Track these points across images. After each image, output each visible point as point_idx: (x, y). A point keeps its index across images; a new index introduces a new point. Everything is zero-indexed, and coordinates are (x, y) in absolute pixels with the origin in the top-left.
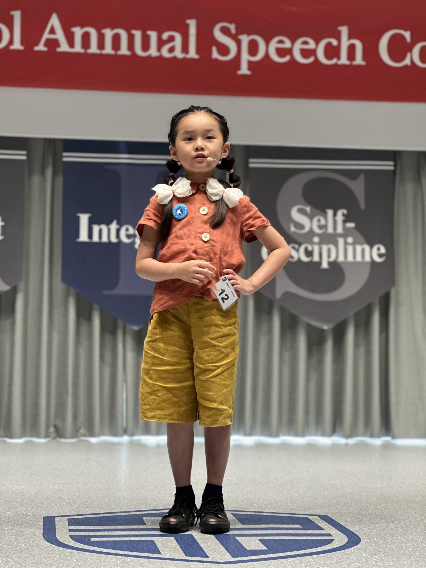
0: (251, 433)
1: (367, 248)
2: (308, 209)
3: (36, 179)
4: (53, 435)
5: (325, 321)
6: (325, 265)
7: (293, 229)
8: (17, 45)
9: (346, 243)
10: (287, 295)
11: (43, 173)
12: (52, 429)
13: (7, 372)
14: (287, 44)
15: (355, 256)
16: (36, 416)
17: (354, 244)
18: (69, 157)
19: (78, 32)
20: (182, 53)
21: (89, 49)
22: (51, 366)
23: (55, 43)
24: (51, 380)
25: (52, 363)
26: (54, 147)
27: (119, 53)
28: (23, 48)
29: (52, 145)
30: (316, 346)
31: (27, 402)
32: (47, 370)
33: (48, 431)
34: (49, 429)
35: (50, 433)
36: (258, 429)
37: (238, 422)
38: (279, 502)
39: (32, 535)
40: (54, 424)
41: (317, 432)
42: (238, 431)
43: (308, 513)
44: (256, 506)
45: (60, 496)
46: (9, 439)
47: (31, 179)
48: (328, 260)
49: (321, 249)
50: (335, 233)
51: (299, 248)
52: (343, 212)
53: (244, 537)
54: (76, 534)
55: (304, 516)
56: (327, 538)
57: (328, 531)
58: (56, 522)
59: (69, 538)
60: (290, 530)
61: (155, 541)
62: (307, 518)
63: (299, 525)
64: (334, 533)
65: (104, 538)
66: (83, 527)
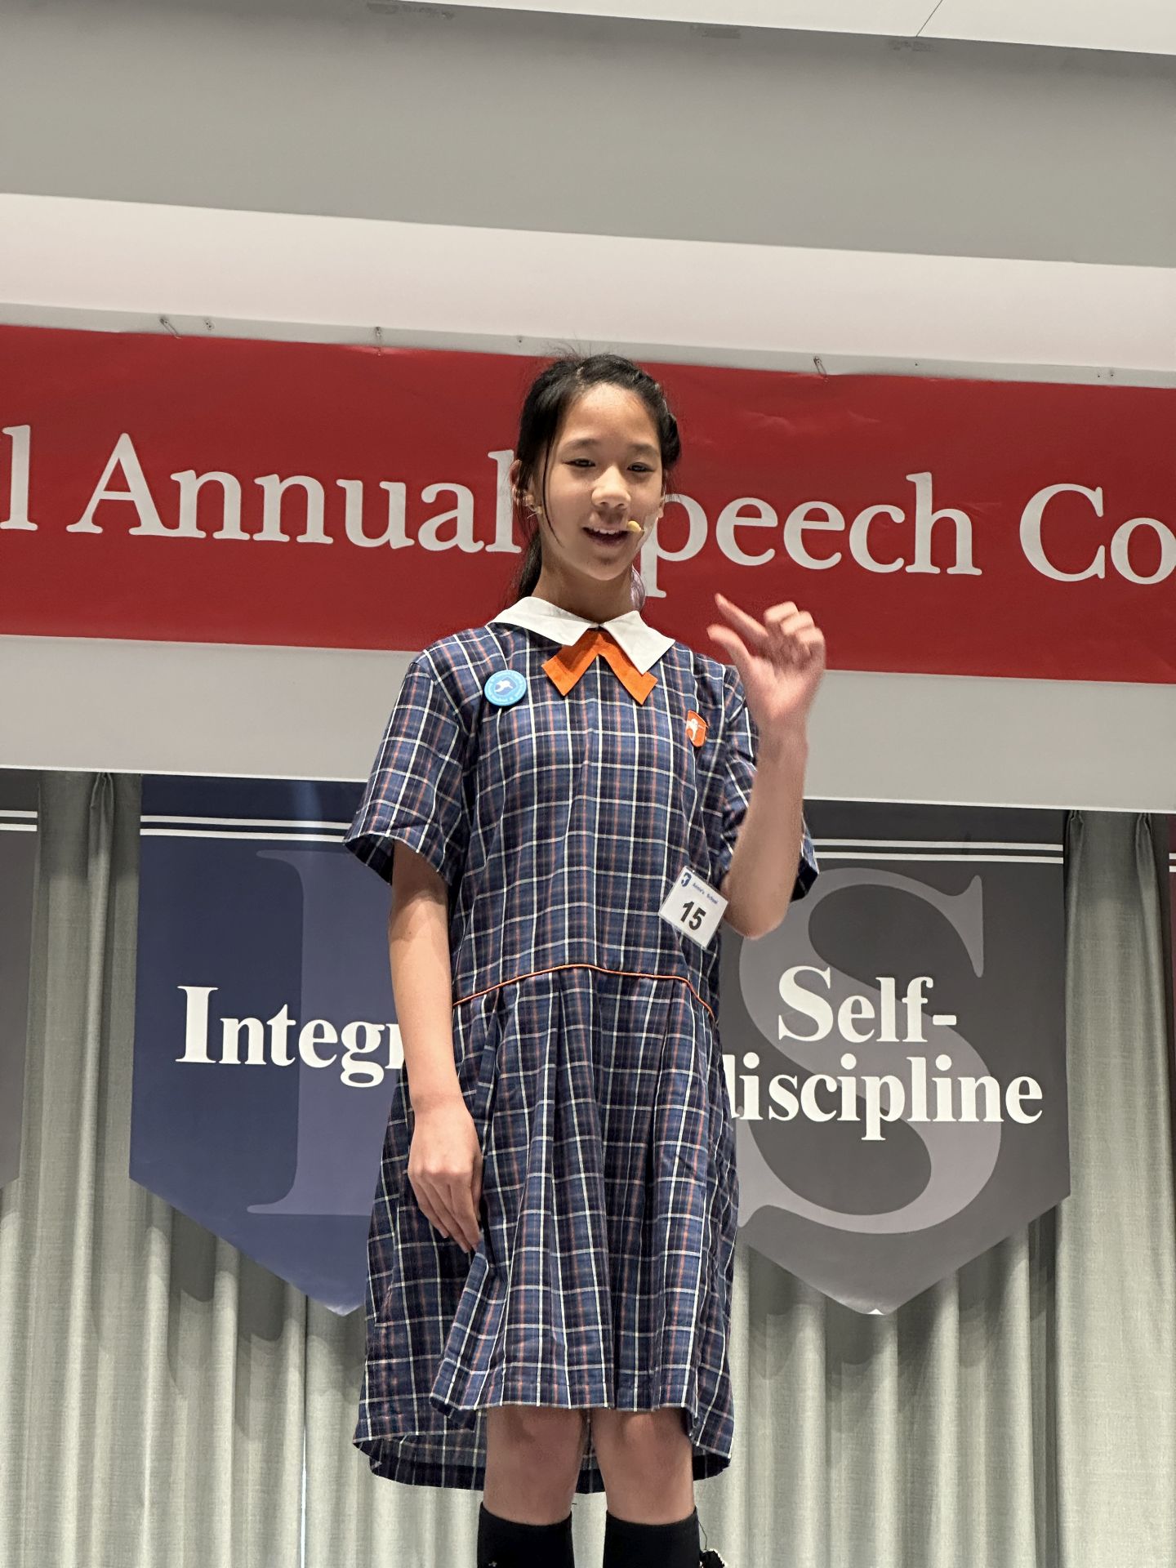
1: (991, 1085)
2: (826, 975)
3: (63, 889)
5: (876, 1295)
6: (873, 1133)
7: (783, 1031)
8: (19, 519)
9: (932, 1072)
10: (767, 1215)
11: (83, 872)
14: (769, 519)
15: (957, 1110)
17: (953, 1074)
18: (159, 828)
19: (189, 484)
20: (476, 540)
21: (220, 528)
22: (94, 1422)
23: (128, 513)
24: (92, 1461)
25: (97, 1413)
26: (115, 799)
27: (300, 539)
28: (33, 527)
29: (109, 791)
30: (851, 1362)
31: (23, 1529)
32: (80, 1436)
47: (48, 890)
48: (881, 1119)
49: (861, 1087)
50: (901, 1042)
51: (801, 1083)
52: (924, 983)
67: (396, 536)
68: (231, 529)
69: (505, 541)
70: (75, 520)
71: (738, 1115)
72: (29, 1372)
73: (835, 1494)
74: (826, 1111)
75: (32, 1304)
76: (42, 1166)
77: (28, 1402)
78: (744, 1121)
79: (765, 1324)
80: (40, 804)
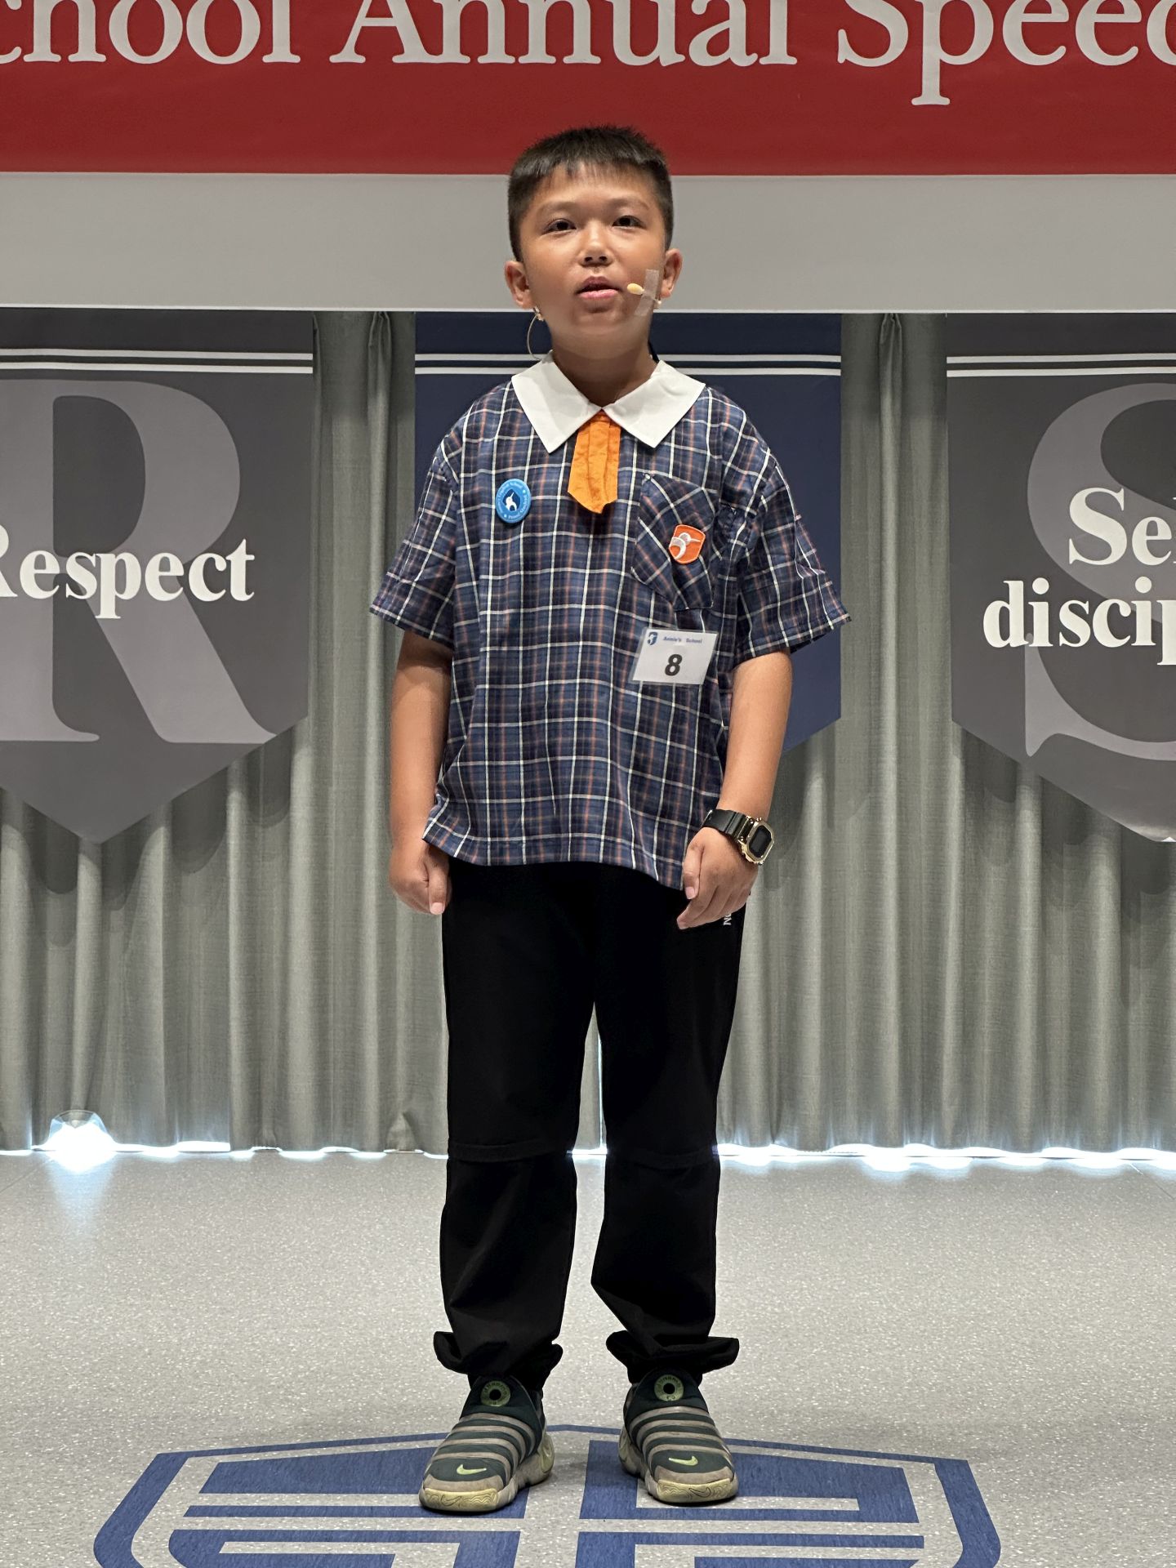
0: (956, 1140)
2: (1120, 497)
3: (345, 430)
4: (403, 1142)
5: (1170, 822)
6: (1171, 657)
7: (1074, 555)
8: (282, 53)
10: (1056, 743)
11: (363, 414)
12: (401, 1125)
13: (276, 965)
14: (1059, 14)
16: (354, 1089)
18: (433, 366)
19: (451, 6)
20: (749, 53)
21: (484, 52)
22: (395, 949)
23: (389, 40)
24: (395, 987)
26: (392, 337)
27: (567, 60)
28: (296, 59)
29: (386, 330)
30: (1149, 892)
31: (332, 1049)
32: (378, 962)
33: (387, 1132)
34: (390, 1126)
35: (395, 1135)
36: (981, 1125)
37: (923, 1107)
38: (865, 1403)
39: (73, 1529)
40: (405, 1111)
41: (1150, 1133)
42: (922, 1134)
43: (917, 1453)
44: (784, 1421)
45: (264, 1372)
46: (284, 1149)
47: (331, 431)
49: (1157, 610)
51: (1093, 609)
53: (661, 1546)
54: (197, 1524)
55: (896, 1464)
56: (900, 1554)
57: (923, 1527)
58: (180, 1474)
59: (167, 1540)
60: (817, 1520)
61: (396, 1560)
62: (900, 1470)
63: (856, 1500)
64: (937, 1533)
65: (262, 1544)
66: (237, 1496)
67: (665, 52)
68: (496, 53)
69: (779, 53)
70: (338, 49)
71: (1026, 643)
72: (333, 902)
73: (1132, 1015)
74: (1119, 636)
75: (332, 837)
76: (335, 703)
77: (331, 929)
78: (1034, 647)
79: (1062, 853)
80: (318, 345)
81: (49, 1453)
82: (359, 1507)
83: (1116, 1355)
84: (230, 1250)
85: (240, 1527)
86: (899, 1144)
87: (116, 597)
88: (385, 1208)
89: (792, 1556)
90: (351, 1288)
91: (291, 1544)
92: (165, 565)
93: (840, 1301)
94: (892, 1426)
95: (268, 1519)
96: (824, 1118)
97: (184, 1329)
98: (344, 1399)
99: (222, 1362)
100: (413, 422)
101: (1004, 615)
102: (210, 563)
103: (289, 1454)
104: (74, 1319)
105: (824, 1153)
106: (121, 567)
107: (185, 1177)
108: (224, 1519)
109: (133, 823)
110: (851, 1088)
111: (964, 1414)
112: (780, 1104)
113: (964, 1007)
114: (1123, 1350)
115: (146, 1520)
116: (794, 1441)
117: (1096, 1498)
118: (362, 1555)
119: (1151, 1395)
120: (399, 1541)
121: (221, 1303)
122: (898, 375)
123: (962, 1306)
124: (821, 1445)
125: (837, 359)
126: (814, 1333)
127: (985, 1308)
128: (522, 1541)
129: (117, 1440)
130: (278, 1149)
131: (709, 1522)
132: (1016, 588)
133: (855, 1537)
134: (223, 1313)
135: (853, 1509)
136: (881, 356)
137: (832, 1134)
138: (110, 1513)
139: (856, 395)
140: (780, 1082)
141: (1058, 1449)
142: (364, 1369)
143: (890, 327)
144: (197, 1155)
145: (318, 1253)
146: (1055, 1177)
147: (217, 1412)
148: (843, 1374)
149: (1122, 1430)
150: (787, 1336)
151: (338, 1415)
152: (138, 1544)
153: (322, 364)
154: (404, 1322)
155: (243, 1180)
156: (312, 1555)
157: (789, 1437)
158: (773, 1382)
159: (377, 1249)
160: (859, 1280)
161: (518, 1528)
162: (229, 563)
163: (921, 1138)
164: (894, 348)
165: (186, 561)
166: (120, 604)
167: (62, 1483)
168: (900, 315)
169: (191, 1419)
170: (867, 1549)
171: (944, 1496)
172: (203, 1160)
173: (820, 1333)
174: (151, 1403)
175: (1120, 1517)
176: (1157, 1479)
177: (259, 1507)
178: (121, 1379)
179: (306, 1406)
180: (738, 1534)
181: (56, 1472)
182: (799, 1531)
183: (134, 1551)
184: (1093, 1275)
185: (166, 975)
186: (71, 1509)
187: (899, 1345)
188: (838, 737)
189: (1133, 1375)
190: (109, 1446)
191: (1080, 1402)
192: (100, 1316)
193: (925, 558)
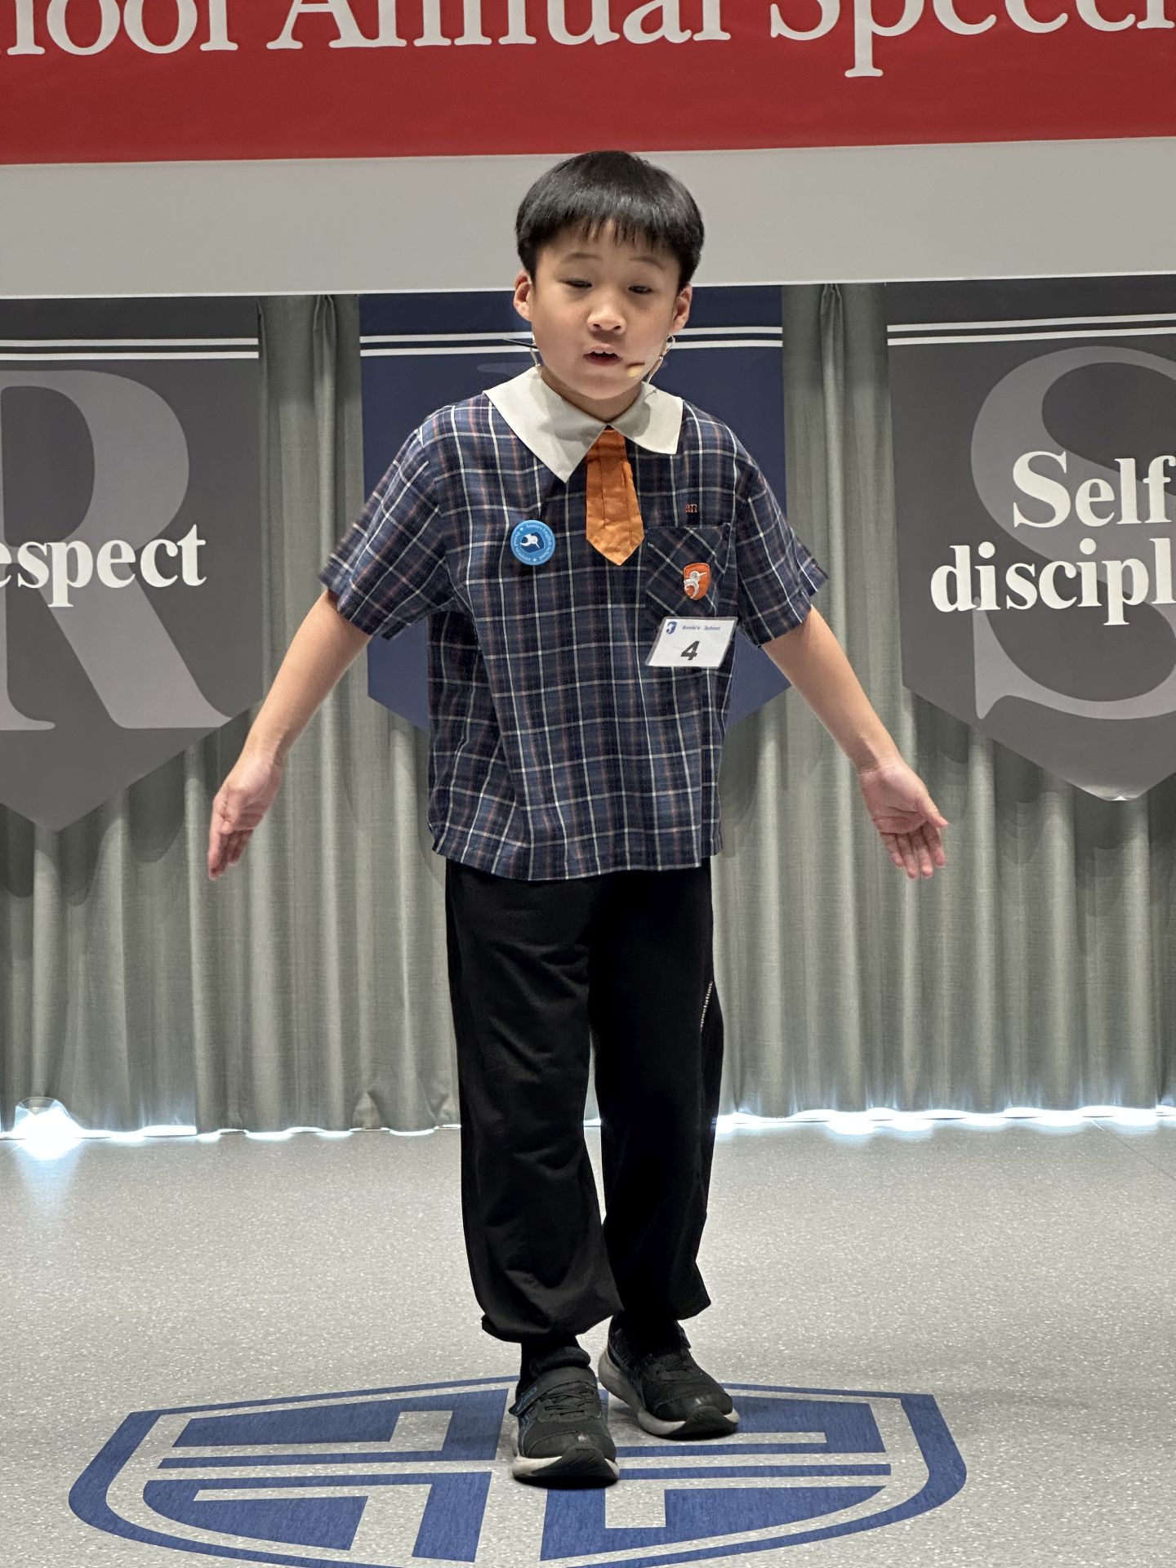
0: (915, 1104)
2: (1062, 459)
3: (292, 414)
4: (369, 1120)
5: (1122, 781)
6: (1116, 618)
7: (1019, 519)
8: (219, 40)
10: (1007, 706)
11: (310, 397)
12: (366, 1103)
13: (238, 947)
16: (318, 1067)
18: (379, 347)
20: (683, 29)
21: (421, 35)
22: (356, 928)
23: (326, 26)
24: (357, 966)
25: (358, 919)
26: (337, 322)
27: (502, 41)
28: (234, 47)
29: (330, 313)
30: (1102, 847)
31: (296, 1030)
32: (339, 942)
33: (353, 1111)
34: (355, 1104)
35: (361, 1113)
36: (943, 1085)
37: (884, 1070)
38: (830, 1346)
39: (48, 1483)
40: (370, 1089)
41: (1111, 1093)
42: (885, 1098)
43: (883, 1389)
44: (751, 1365)
45: (235, 1336)
46: (251, 1131)
47: (278, 413)
48: (1124, 604)
49: (1102, 571)
50: (1143, 524)
51: (1039, 571)
52: (1166, 462)
53: (631, 1481)
54: (171, 1475)
55: (863, 1400)
56: (867, 1481)
57: (891, 1456)
58: (153, 1430)
59: (141, 1490)
60: (785, 1452)
61: (369, 1501)
62: (867, 1406)
63: (823, 1434)
64: (903, 1461)
65: (236, 1491)
66: (209, 1449)
67: (600, 31)
68: (432, 35)
69: (712, 29)
70: (275, 37)
71: (974, 606)
72: (292, 883)
73: (1091, 975)
74: (1065, 598)
75: (289, 818)
77: (292, 911)
78: (981, 611)
79: (1015, 811)
80: (263, 327)
81: (22, 1415)
82: (331, 1455)
83: (1078, 1295)
84: (198, 1225)
85: (214, 1477)
86: (862, 1108)
87: (69, 586)
88: (352, 1182)
89: (760, 1485)
90: (320, 1256)
91: (265, 1490)
92: (116, 552)
93: (806, 1254)
94: (858, 1366)
95: (241, 1468)
96: (786, 1084)
97: (154, 1298)
98: (315, 1357)
99: (193, 1328)
100: (360, 404)
101: (951, 579)
102: (161, 551)
103: (261, 1409)
104: (44, 1293)
105: (788, 1119)
106: (72, 556)
107: (153, 1159)
108: (198, 1469)
109: (91, 810)
110: (813, 1053)
111: (929, 1352)
112: (743, 1073)
113: (922, 970)
114: (1086, 1290)
115: (120, 1473)
116: (761, 1382)
117: (1061, 1426)
118: (335, 1498)
119: (1113, 1330)
120: (371, 1484)
121: (191, 1274)
122: (840, 345)
123: (926, 1254)
124: (788, 1385)
125: (778, 330)
126: (781, 1285)
127: (949, 1255)
128: (493, 1481)
129: (90, 1401)
130: (245, 1131)
131: (678, 1458)
132: (962, 552)
133: (822, 1467)
134: (192, 1283)
135: (821, 1442)
136: (822, 326)
137: (795, 1099)
138: (85, 1468)
139: (798, 367)
140: (742, 1050)
141: (1022, 1382)
142: (334, 1329)
143: (831, 297)
144: (163, 1139)
145: (286, 1225)
146: (1017, 1135)
147: (188, 1373)
148: (810, 1320)
149: (1086, 1363)
150: (753, 1287)
151: (310, 1372)
152: (113, 1494)
153: (268, 347)
154: (373, 1285)
155: (210, 1161)
156: (285, 1500)
157: (757, 1379)
158: (740, 1329)
159: (344, 1220)
160: (824, 1234)
161: (489, 1469)
162: (180, 548)
163: (884, 1102)
164: (835, 319)
165: (138, 547)
166: (72, 593)
167: (36, 1442)
168: (839, 285)
169: (163, 1380)
170: (835, 1478)
171: (910, 1427)
172: (172, 1142)
173: (786, 1284)
174: (122, 1368)
175: (1084, 1441)
176: (1121, 1406)
177: (231, 1458)
178: (93, 1345)
179: (277, 1366)
180: (706, 1469)
181: (30, 1432)
182: (767, 1463)
183: (110, 1501)
184: (1055, 1223)
185: (126, 960)
186: (45, 1465)
187: (864, 1292)
188: (790, 706)
189: (1096, 1313)
190: (81, 1407)
191: (1043, 1338)
192: (70, 1289)
193: (872, 525)
